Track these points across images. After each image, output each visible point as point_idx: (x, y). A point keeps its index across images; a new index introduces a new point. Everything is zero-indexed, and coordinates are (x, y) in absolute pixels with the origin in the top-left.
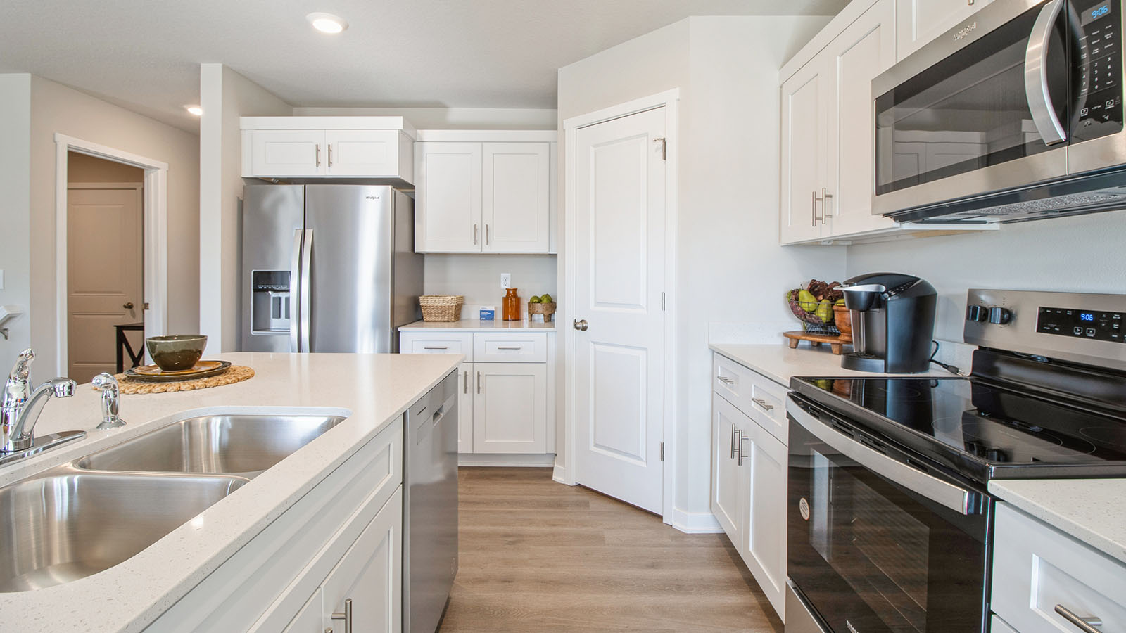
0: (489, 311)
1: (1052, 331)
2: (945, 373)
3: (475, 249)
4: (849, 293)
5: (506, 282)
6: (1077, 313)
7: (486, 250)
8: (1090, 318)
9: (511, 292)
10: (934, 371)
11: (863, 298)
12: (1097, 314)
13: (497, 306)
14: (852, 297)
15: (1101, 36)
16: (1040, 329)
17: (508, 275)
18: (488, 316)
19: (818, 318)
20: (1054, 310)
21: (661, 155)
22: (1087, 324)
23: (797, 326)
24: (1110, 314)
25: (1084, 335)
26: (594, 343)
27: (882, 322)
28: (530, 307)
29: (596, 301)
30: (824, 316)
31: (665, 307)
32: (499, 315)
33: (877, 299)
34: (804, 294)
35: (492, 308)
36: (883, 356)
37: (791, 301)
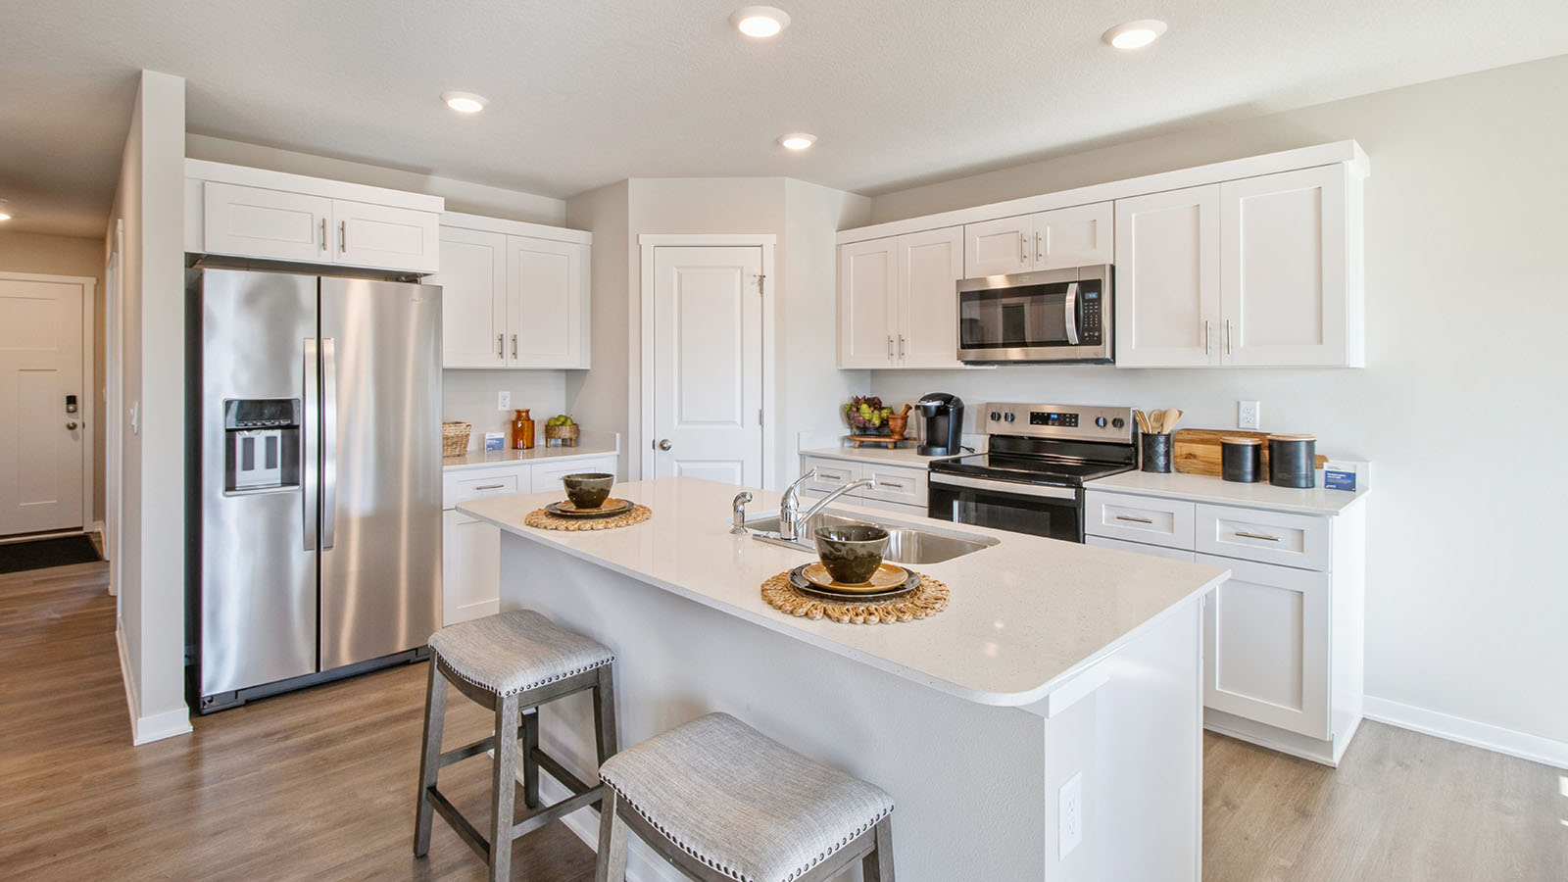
0: (497, 439)
1: (1037, 424)
2: (968, 453)
3: (499, 364)
4: (925, 407)
5: (505, 402)
6: (1049, 414)
7: (512, 364)
8: (1056, 416)
9: (524, 414)
10: (963, 453)
11: (933, 409)
12: (1059, 415)
13: (501, 434)
14: (926, 409)
15: (1093, 306)
16: (1031, 423)
17: (507, 394)
18: (496, 447)
19: (874, 424)
20: (1038, 413)
21: (758, 288)
22: (1054, 419)
23: (848, 432)
24: (1065, 415)
25: (1053, 425)
26: (678, 461)
27: (945, 424)
28: (550, 430)
29: (681, 421)
30: (877, 422)
31: (761, 422)
32: (508, 443)
33: (942, 411)
34: (864, 407)
35: (501, 435)
36: (945, 445)
37: (851, 412)
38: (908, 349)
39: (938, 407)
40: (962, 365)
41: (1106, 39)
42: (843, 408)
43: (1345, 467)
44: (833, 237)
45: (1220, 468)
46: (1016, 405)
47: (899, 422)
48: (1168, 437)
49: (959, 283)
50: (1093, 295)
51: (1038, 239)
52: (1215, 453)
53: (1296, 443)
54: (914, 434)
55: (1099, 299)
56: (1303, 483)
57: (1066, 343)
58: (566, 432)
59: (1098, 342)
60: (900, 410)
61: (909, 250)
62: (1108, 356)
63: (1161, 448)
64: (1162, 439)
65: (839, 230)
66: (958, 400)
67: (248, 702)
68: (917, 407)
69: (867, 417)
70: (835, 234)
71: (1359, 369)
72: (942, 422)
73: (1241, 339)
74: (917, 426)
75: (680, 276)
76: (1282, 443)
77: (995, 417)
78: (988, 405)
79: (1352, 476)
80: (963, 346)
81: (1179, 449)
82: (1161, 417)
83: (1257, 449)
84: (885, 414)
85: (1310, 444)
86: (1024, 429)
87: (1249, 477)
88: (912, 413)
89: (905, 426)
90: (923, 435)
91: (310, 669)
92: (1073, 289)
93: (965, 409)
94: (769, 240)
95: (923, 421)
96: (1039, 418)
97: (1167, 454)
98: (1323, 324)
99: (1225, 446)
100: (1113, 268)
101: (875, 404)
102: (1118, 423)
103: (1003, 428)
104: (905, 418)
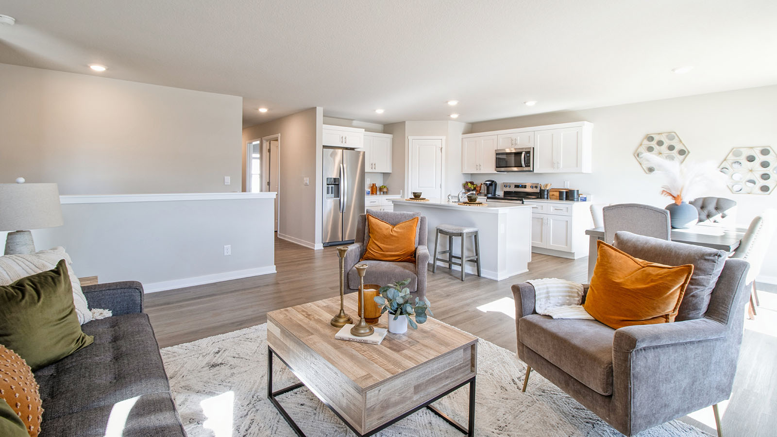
3: (371, 171)
4: (486, 184)
5: (371, 181)
6: (519, 185)
7: (374, 171)
9: (374, 185)
10: (497, 196)
11: (488, 184)
12: (522, 185)
15: (528, 157)
16: (515, 188)
17: (372, 179)
18: (368, 193)
21: (440, 151)
22: (520, 187)
27: (492, 188)
28: (381, 189)
29: (419, 187)
30: (473, 188)
31: (441, 188)
32: (370, 192)
33: (491, 185)
34: (469, 184)
35: (369, 190)
36: (492, 194)
37: (465, 186)
38: (482, 168)
39: (490, 184)
40: (496, 172)
41: (525, 103)
42: (463, 184)
43: (584, 196)
44: (461, 136)
45: (558, 198)
46: (511, 183)
47: (479, 188)
48: (548, 190)
49: (496, 150)
50: (528, 155)
51: (516, 139)
52: (557, 194)
53: (573, 191)
54: (483, 192)
55: (530, 156)
56: (576, 200)
57: (522, 167)
58: (385, 190)
59: (529, 166)
60: (479, 185)
61: (483, 141)
62: (532, 170)
63: (546, 193)
64: (546, 191)
65: (463, 134)
66: (495, 182)
67: (330, 246)
68: (484, 184)
69: (470, 186)
70: (461, 135)
71: (590, 174)
72: (490, 187)
73: (561, 166)
74: (484, 189)
75: (419, 148)
76: (571, 191)
77: (506, 186)
78: (504, 183)
79: (586, 198)
80: (497, 167)
81: (551, 193)
82: (547, 185)
83: (566, 192)
84: (475, 186)
85: (578, 191)
86: (513, 189)
87: (565, 199)
88: (482, 186)
89: (480, 189)
90: (486, 192)
91: (341, 240)
92: (524, 153)
93: (497, 185)
94: (444, 138)
95: (486, 187)
96: (517, 186)
97: (547, 195)
98: (578, 162)
99: (559, 192)
100: (533, 148)
101: (472, 183)
102: (536, 187)
103: (508, 189)
104: (481, 187)
